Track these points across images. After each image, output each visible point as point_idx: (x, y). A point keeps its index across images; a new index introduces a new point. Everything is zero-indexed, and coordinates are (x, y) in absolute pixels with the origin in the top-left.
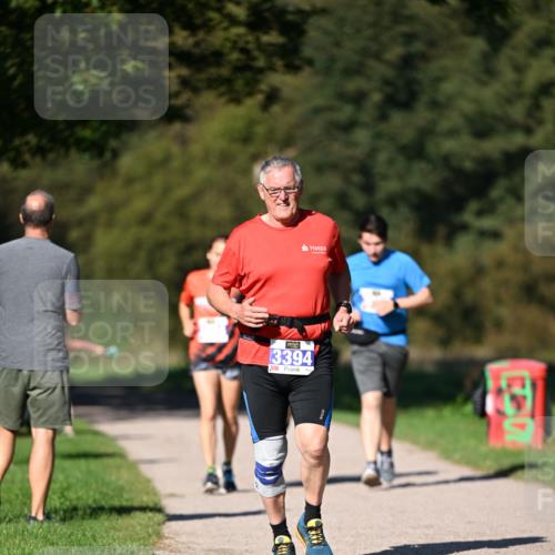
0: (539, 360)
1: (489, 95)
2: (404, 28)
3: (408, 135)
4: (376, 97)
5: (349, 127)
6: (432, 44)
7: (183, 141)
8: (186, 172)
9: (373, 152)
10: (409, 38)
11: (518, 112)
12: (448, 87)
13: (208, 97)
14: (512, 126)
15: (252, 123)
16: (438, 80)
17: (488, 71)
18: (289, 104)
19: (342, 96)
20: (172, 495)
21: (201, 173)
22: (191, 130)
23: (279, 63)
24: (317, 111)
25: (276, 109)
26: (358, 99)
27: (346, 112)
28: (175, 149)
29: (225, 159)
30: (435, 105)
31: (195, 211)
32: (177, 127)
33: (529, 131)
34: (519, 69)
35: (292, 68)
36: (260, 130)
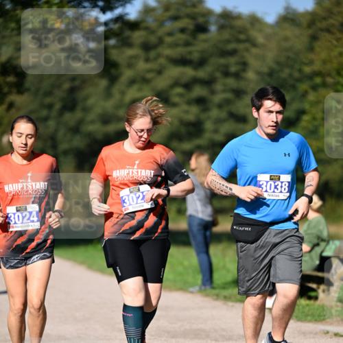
1: (109, 105)
3: (72, 123)
4: (58, 106)
5: (46, 119)
6: (84, 82)
9: (56, 131)
12: (91, 101)
16: (86, 98)
17: (108, 94)
18: (19, 109)
19: (43, 106)
23: (14, 90)
25: (13, 111)
26: (50, 107)
27: (44, 113)
30: (84, 110)
34: (123, 93)
35: (20, 92)
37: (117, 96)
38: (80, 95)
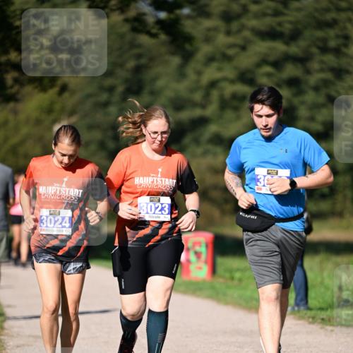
0: (209, 231)
1: (182, 88)
2: (136, 51)
4: (120, 89)
5: (106, 104)
6: (151, 59)
7: (15, 112)
8: (17, 129)
10: (139, 56)
11: (198, 97)
12: (160, 83)
13: (28, 89)
14: (195, 105)
15: (52, 103)
16: (155, 79)
17: (181, 74)
18: (73, 93)
19: (102, 89)
20: (9, 306)
21: (25, 130)
22: (20, 106)
24: (89, 96)
25: (66, 95)
26: (111, 89)
27: (104, 97)
28: (11, 117)
29: (38, 122)
30: (152, 93)
31: (22, 150)
32: (12, 105)
33: (203, 107)
34: (199, 73)
36: (57, 107)
37: (192, 76)
38: (148, 75)
